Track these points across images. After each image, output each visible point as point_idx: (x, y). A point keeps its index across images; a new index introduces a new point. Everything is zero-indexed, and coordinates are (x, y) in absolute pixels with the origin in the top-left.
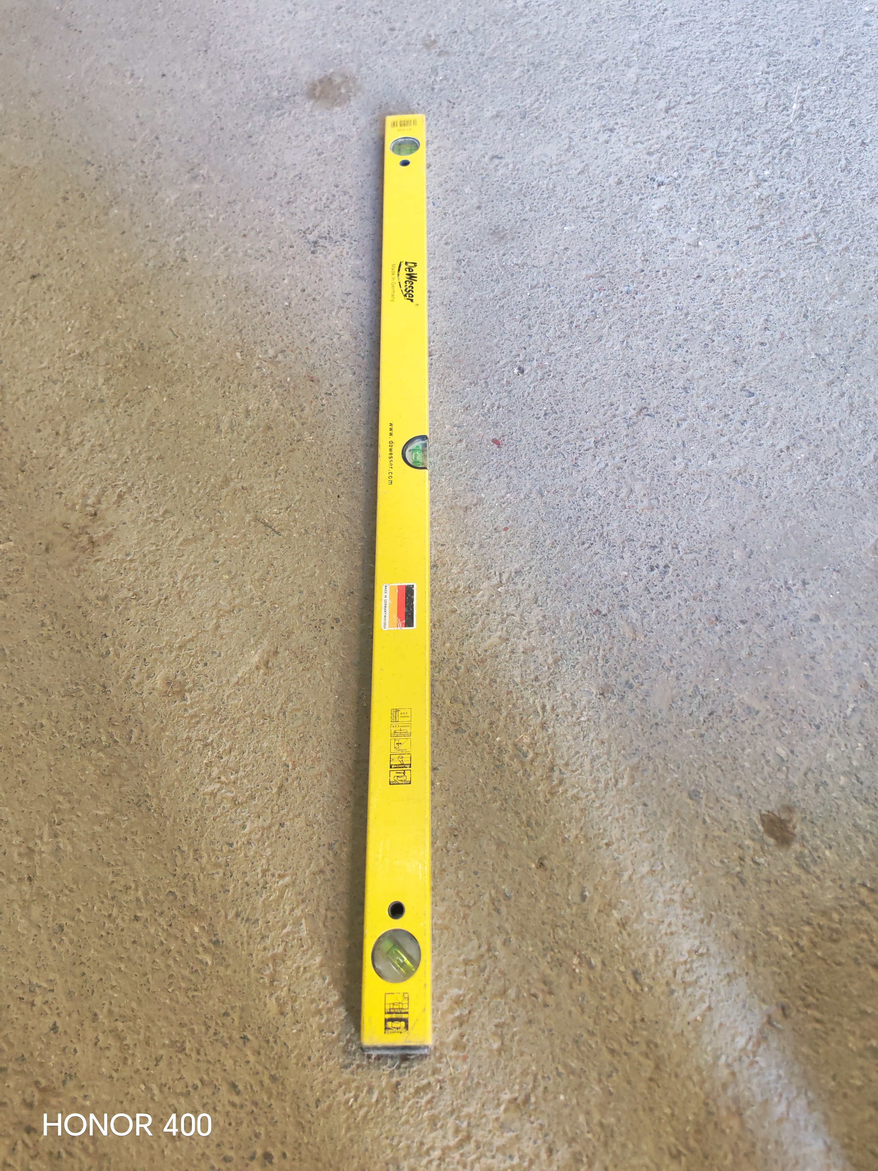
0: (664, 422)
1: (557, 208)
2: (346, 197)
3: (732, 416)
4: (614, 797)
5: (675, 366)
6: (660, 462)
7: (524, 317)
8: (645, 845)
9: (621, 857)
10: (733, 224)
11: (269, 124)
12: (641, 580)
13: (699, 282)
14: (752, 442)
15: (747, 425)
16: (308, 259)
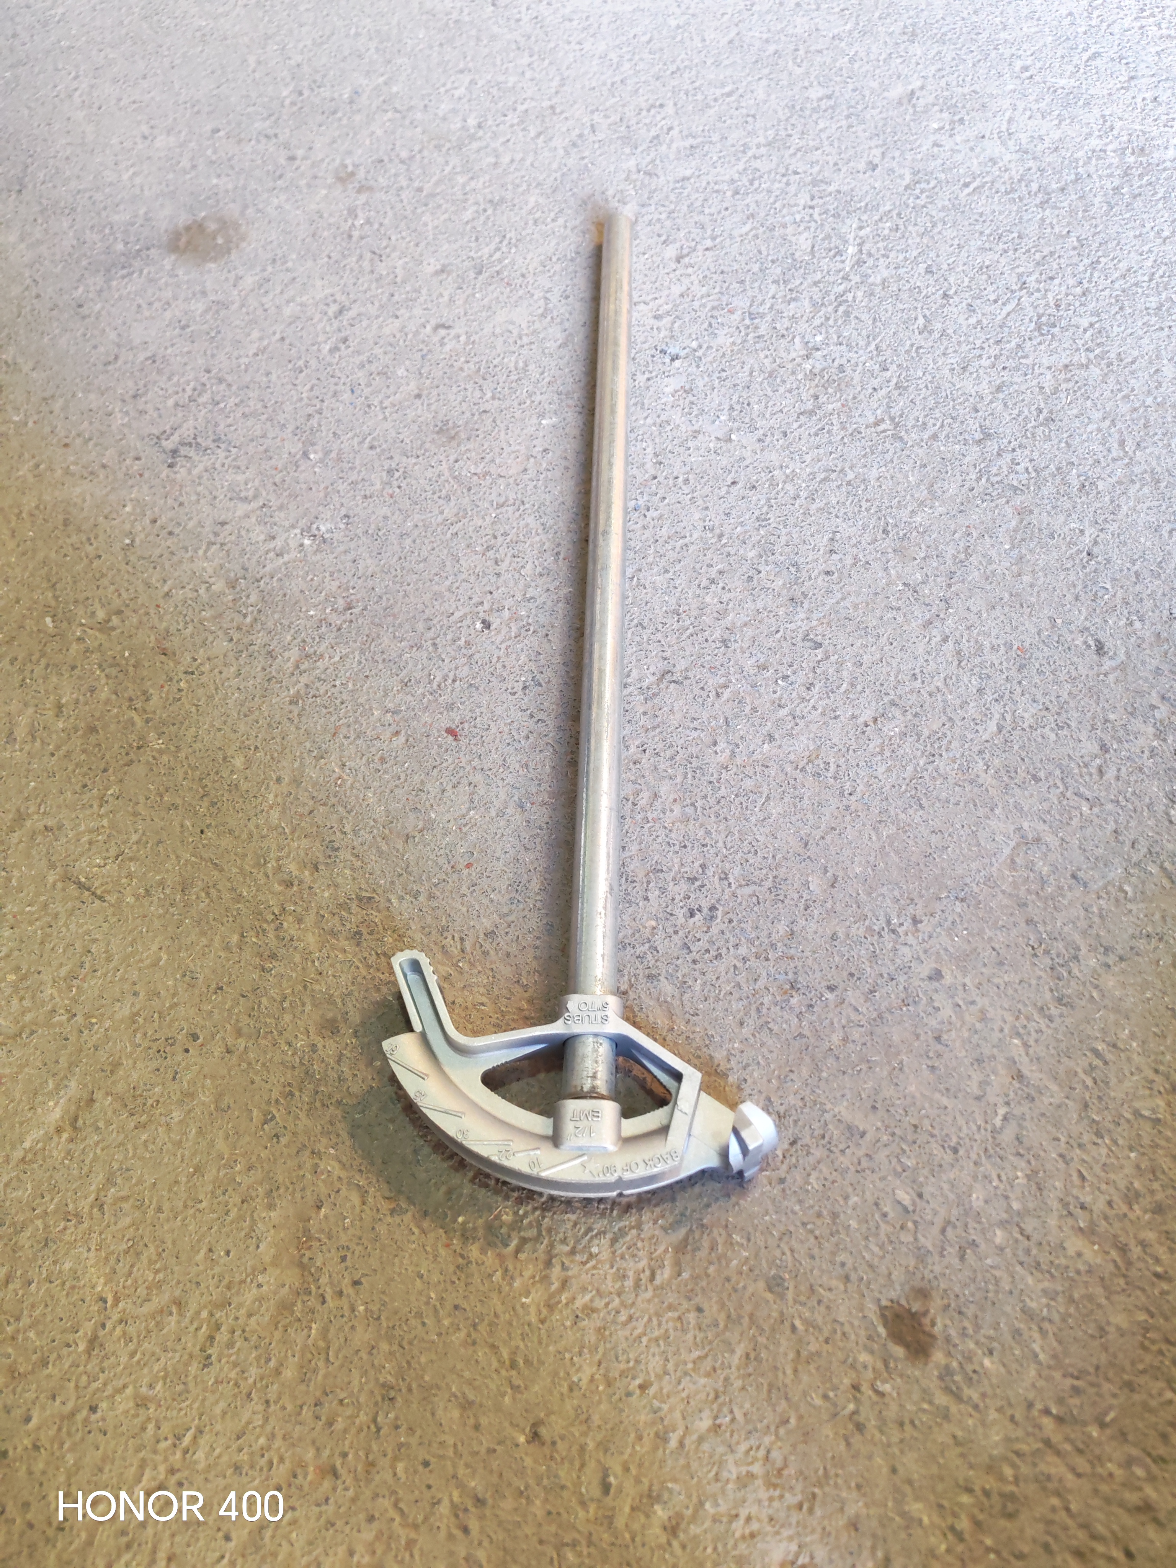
0: (697, 691)
1: (530, 395)
2: (223, 387)
3: (792, 678)
4: (649, 1301)
5: (708, 611)
6: (694, 750)
7: (489, 548)
8: (703, 1381)
9: (665, 1407)
10: (776, 409)
11: (109, 288)
12: (676, 932)
13: (735, 490)
14: (823, 714)
15: (815, 691)
16: (163, 475)
